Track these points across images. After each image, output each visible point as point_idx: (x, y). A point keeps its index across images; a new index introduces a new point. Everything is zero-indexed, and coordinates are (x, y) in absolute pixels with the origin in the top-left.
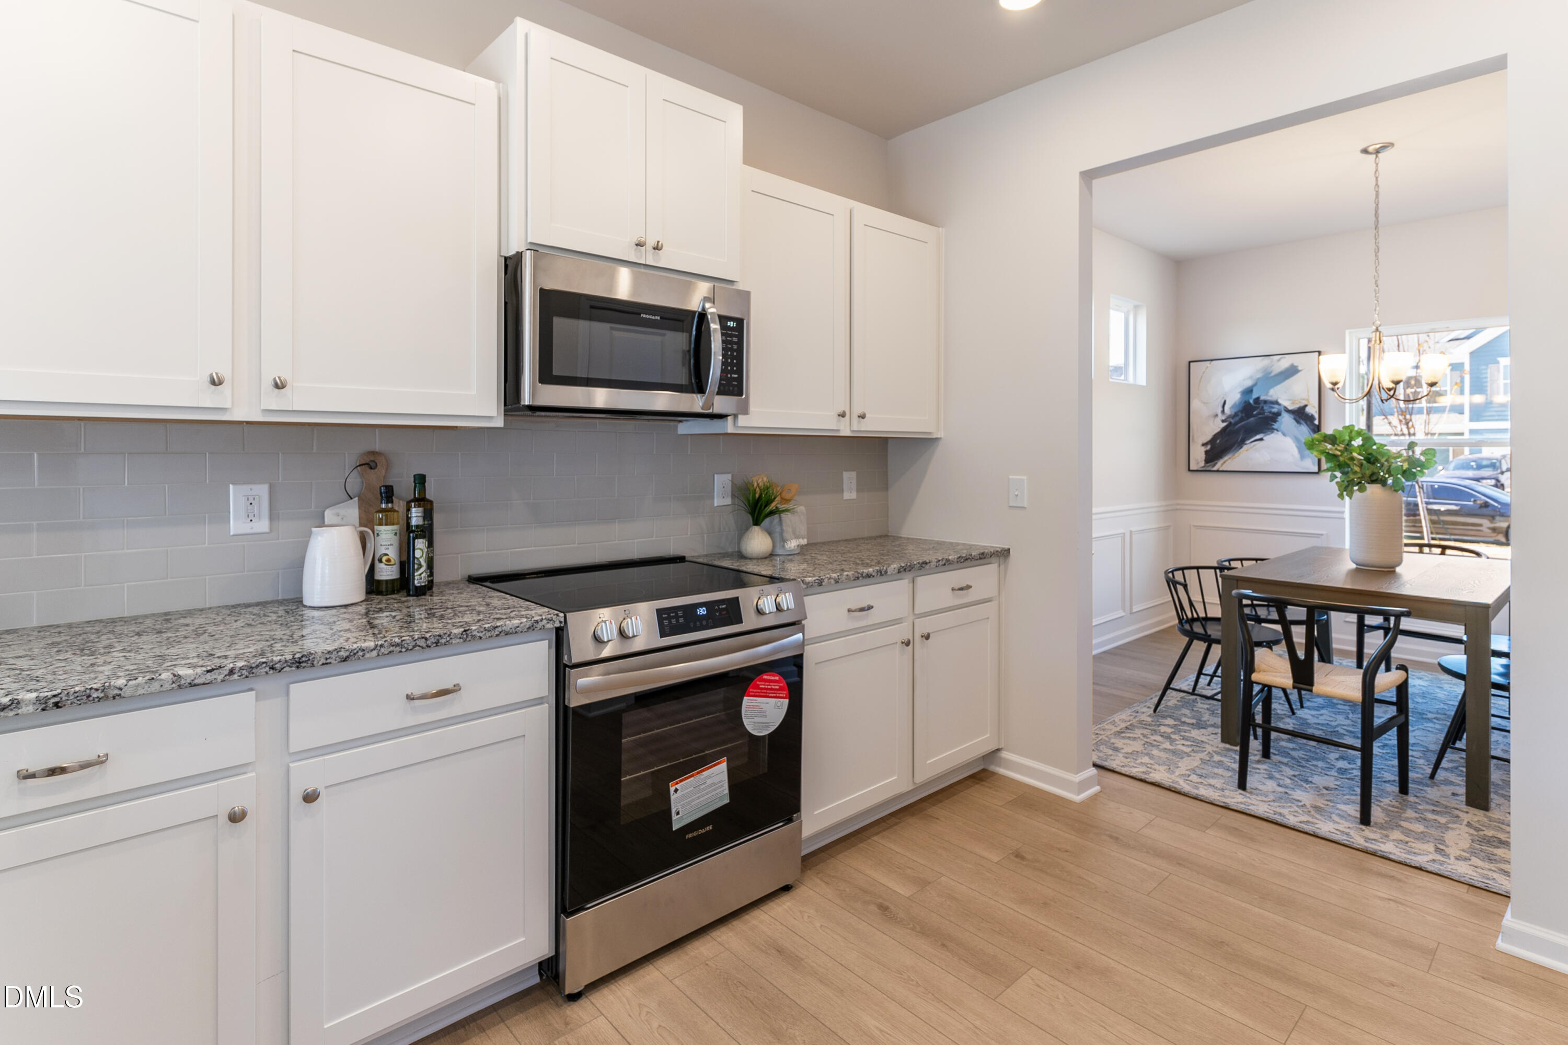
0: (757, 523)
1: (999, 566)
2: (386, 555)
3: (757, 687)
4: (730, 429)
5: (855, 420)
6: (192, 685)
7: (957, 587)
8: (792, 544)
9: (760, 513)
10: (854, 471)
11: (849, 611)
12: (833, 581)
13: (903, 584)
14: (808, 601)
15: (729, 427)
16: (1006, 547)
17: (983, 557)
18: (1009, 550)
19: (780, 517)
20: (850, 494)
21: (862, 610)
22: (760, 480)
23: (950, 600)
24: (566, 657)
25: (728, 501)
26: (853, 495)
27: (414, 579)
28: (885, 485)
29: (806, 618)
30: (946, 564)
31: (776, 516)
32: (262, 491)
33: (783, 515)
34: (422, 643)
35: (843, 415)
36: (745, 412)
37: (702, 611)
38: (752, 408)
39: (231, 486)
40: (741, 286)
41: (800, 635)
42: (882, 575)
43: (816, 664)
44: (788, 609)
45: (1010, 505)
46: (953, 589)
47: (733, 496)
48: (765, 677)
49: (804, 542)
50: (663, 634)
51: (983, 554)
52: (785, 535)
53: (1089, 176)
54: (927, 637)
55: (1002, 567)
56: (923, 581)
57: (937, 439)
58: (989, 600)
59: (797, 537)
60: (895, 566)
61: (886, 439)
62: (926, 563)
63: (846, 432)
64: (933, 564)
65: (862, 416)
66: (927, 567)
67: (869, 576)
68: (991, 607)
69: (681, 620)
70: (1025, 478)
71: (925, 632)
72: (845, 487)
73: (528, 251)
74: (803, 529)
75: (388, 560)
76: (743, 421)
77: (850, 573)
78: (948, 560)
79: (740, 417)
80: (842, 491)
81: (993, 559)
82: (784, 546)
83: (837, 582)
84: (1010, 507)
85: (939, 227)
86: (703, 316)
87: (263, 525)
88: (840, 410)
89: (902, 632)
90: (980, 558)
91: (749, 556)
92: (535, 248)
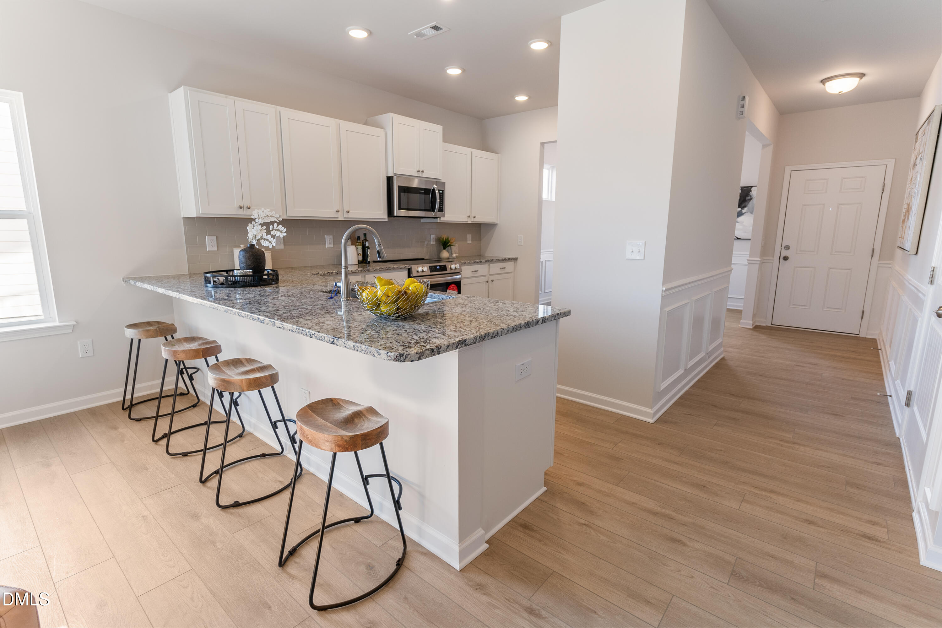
0: (444, 249)
1: (514, 263)
2: (360, 253)
3: (450, 287)
4: (439, 221)
5: (472, 218)
6: (354, 273)
7: (501, 268)
8: (454, 255)
9: (446, 246)
10: (470, 234)
11: (472, 271)
12: (468, 263)
13: (486, 266)
14: (462, 267)
15: (438, 221)
16: (517, 257)
17: (509, 260)
18: (517, 258)
19: (451, 247)
20: (469, 242)
21: (475, 271)
22: (445, 237)
23: (499, 271)
24: (411, 275)
25: (434, 243)
26: (470, 242)
27: (368, 260)
28: (480, 239)
29: (462, 272)
30: (498, 261)
31: (449, 247)
32: (331, 237)
33: (452, 247)
34: (386, 269)
35: (469, 217)
36: (444, 216)
37: (438, 267)
38: (446, 215)
39: (326, 236)
40: (442, 181)
41: (460, 276)
42: (481, 262)
43: (464, 284)
44: (458, 268)
45: (518, 244)
46: (500, 268)
47: (436, 241)
48: (452, 285)
49: (457, 255)
50: (431, 272)
51: (509, 258)
52: (452, 252)
53: (543, 144)
54: (493, 281)
55: (515, 263)
56: (492, 265)
57: (497, 224)
58: (511, 273)
59: (456, 253)
60: (484, 260)
61: (481, 224)
62: (492, 260)
63: (470, 222)
64: (495, 260)
65: (475, 217)
66: (493, 261)
67: (477, 262)
68: (512, 274)
69: (434, 269)
70: (522, 236)
71: (492, 279)
72: (468, 239)
73: (395, 177)
74: (457, 251)
75: (361, 255)
76: (442, 219)
77: (472, 261)
78: (499, 260)
79: (442, 218)
80: (467, 241)
81: (513, 260)
82: (452, 256)
83: (469, 263)
84: (518, 245)
85: (499, 154)
86: (434, 190)
87: (332, 246)
88: (468, 215)
89: (486, 279)
90: (508, 260)
91: (443, 258)
92: (396, 175)
